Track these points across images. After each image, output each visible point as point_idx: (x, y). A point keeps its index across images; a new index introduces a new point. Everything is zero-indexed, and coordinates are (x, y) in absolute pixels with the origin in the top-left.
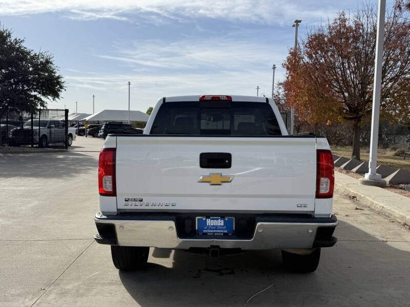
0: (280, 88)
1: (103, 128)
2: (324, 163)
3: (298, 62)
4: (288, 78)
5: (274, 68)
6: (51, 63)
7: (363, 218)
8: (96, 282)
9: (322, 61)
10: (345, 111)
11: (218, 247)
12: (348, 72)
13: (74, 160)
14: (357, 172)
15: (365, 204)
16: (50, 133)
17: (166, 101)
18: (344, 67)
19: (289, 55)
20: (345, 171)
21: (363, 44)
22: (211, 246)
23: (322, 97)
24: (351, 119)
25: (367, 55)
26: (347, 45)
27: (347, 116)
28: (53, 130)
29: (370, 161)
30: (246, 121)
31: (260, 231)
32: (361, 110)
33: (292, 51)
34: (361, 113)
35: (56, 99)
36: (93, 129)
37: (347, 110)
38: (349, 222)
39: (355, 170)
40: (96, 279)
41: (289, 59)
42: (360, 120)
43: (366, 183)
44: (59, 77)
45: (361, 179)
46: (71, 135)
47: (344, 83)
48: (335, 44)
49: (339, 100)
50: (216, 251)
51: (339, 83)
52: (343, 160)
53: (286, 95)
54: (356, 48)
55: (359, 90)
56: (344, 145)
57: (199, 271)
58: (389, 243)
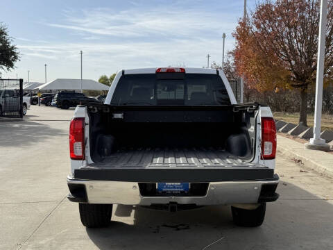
0: (230, 57)
1: (56, 97)
2: (268, 129)
3: (247, 32)
4: (237, 47)
5: (224, 36)
6: (5, 34)
7: (307, 180)
8: (67, 237)
9: (270, 30)
10: (292, 79)
11: (176, 203)
12: (295, 41)
13: (29, 128)
14: (303, 137)
15: (309, 166)
16: (6, 102)
17: (125, 74)
18: (291, 36)
19: (239, 25)
20: (291, 137)
21: (309, 13)
22: (170, 202)
23: (270, 66)
24: (298, 86)
25: (313, 24)
26: (294, 16)
27: (294, 84)
28: (8, 99)
29: (315, 126)
30: (199, 91)
31: (213, 188)
32: (307, 78)
33: (241, 21)
34: (307, 81)
35: (11, 68)
36: (46, 99)
37: (294, 78)
38: (294, 183)
39: (301, 135)
40: (66, 235)
41: (238, 29)
42: (307, 88)
43: (311, 147)
44: (13, 48)
45: (307, 144)
46: (25, 104)
47: (291, 52)
48: (282, 14)
49: (287, 68)
50: (174, 207)
51: (286, 52)
52: (290, 126)
53: (236, 63)
54: (302, 17)
55: (306, 59)
56: (293, 111)
57: (158, 227)
58: (329, 201)
